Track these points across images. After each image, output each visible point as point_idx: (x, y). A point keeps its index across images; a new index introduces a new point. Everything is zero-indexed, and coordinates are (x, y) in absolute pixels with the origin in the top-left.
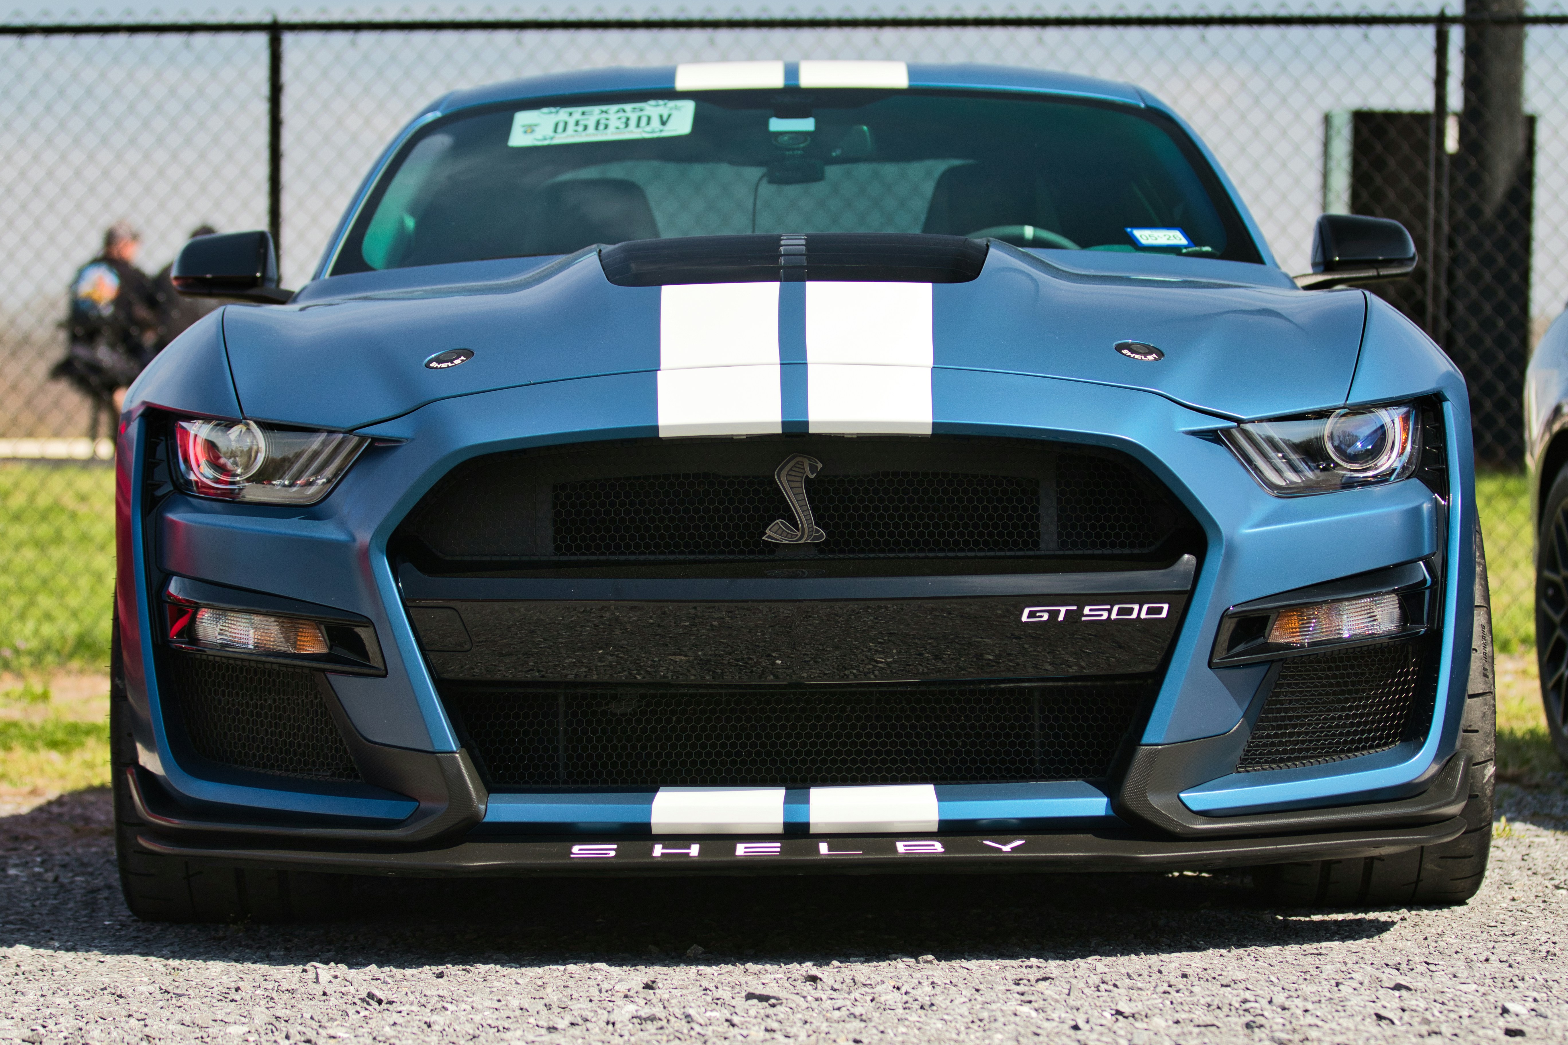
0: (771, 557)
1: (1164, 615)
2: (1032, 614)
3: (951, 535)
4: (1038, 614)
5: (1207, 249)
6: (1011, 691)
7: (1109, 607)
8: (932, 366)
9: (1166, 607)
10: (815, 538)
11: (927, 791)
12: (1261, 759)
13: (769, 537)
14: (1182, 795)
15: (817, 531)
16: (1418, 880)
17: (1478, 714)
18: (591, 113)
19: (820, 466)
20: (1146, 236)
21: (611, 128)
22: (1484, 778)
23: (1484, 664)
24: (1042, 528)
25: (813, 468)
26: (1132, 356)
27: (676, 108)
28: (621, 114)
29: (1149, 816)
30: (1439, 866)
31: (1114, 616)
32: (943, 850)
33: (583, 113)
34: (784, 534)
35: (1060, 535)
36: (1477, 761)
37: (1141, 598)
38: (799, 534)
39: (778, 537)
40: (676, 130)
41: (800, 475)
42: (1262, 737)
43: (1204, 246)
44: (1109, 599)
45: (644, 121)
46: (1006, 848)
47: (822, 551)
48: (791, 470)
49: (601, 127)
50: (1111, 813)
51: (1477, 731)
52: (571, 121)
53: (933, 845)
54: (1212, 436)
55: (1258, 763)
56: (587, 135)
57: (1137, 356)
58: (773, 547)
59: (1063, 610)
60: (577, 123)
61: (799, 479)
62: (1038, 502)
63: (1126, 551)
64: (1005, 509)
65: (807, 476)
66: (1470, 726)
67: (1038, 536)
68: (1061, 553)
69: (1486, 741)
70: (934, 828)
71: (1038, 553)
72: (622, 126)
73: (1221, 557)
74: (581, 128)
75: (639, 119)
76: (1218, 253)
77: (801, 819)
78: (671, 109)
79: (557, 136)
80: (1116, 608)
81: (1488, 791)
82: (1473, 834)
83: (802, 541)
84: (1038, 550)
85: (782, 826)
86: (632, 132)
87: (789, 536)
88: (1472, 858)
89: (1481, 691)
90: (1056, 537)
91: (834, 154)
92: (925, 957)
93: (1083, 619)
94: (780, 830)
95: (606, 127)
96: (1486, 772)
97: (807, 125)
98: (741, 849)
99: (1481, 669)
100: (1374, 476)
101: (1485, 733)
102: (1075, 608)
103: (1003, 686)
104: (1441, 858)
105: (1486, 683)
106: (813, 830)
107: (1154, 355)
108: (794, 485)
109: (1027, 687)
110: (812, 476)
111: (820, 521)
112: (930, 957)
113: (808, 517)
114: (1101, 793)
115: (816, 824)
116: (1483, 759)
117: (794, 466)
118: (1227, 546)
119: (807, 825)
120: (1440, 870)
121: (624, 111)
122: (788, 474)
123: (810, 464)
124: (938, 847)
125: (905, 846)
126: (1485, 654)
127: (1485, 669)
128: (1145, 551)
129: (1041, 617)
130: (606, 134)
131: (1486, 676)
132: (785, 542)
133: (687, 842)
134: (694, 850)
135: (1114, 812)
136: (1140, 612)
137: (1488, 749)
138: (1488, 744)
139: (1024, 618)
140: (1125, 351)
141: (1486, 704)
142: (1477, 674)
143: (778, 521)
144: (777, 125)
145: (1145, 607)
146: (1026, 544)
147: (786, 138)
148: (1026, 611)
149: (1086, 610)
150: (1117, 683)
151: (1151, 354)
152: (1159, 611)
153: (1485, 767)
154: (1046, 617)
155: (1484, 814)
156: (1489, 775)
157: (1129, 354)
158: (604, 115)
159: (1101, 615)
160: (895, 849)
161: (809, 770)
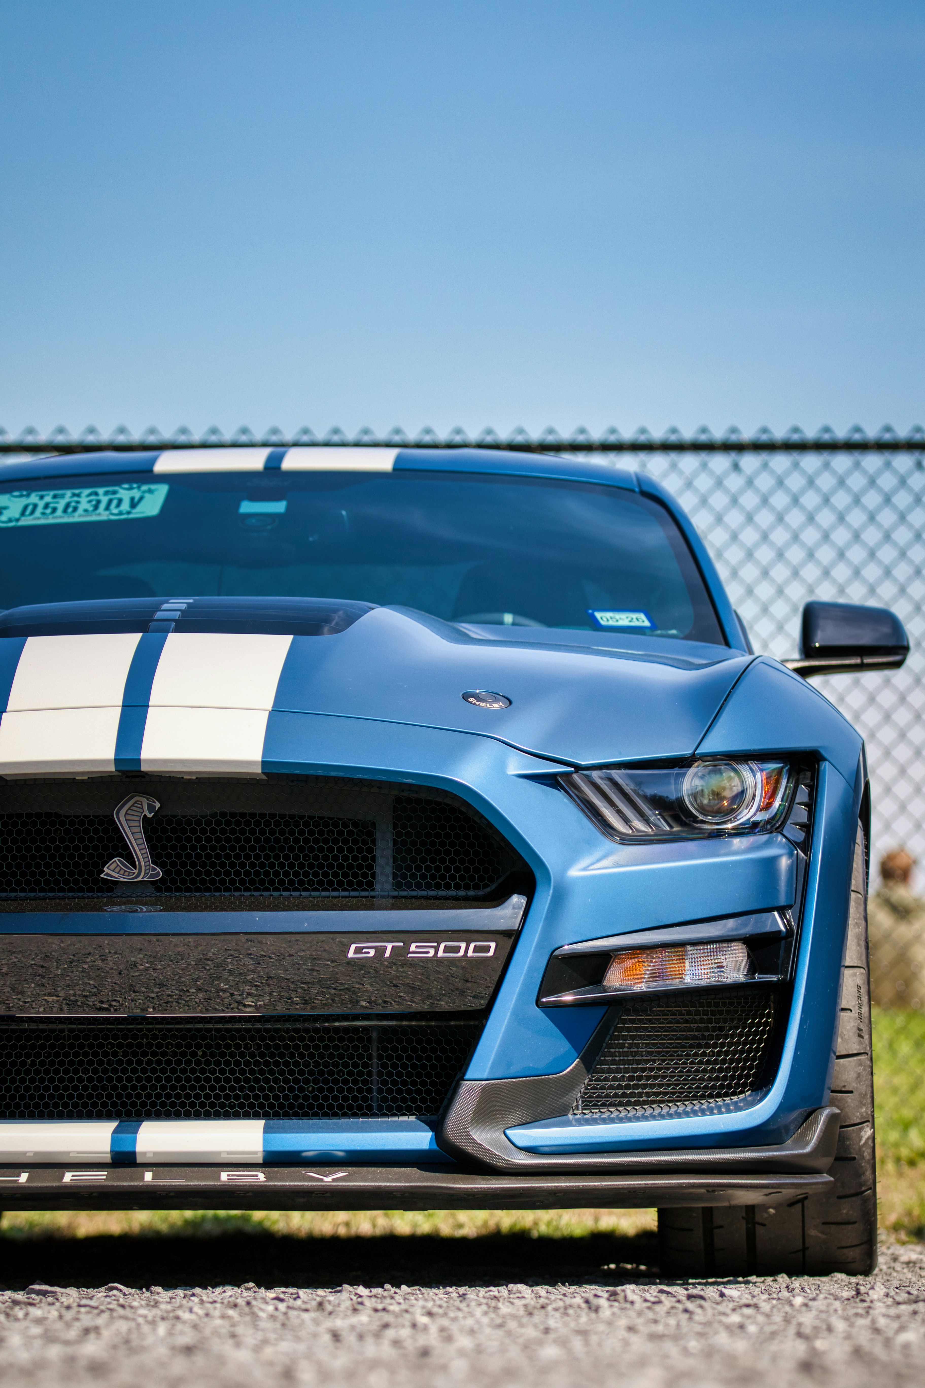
0: (109, 894)
1: (491, 953)
2: (359, 950)
3: (286, 874)
4: (365, 950)
5: (674, 632)
6: (346, 1030)
7: (435, 944)
8: (270, 709)
9: (493, 945)
10: (152, 876)
11: (258, 1125)
12: (598, 1101)
13: (107, 874)
14: (508, 1132)
15: (154, 869)
16: (804, 1249)
17: (853, 1075)
18: (63, 496)
19: (158, 805)
20: (605, 618)
21: (80, 511)
22: (860, 1140)
23: (859, 1025)
24: (377, 870)
25: (151, 808)
26: (478, 703)
27: (150, 491)
28: (93, 497)
29: (470, 1149)
30: (823, 1233)
31: (440, 954)
32: (265, 1179)
33: (55, 497)
34: (122, 872)
35: (395, 876)
36: (852, 1122)
37: (468, 935)
38: (136, 872)
39: (116, 875)
40: (143, 513)
41: (139, 814)
42: (600, 1080)
43: (671, 629)
44: (436, 935)
45: (115, 503)
46: (329, 1179)
47: (159, 889)
48: (129, 809)
49: (70, 510)
50: (435, 1147)
51: (851, 1092)
52: (41, 504)
53: (257, 1176)
54: (549, 780)
55: (595, 1105)
56: (54, 518)
57: (482, 704)
58: (112, 885)
59: (389, 946)
60: (46, 506)
61: (137, 818)
62: (374, 842)
63: (462, 893)
64: (340, 850)
65: (145, 815)
66: (844, 1086)
67: (374, 878)
68: (395, 893)
69: (861, 1102)
70: (259, 1159)
71: (372, 893)
72: (91, 509)
73: (550, 897)
74: (49, 511)
75: (110, 501)
76: (682, 635)
77: (128, 1149)
78: (144, 492)
79: (23, 518)
80: (442, 946)
81: (866, 1154)
82: (854, 1199)
83: (139, 879)
84: (373, 890)
85: (109, 1155)
86: (99, 514)
87: (127, 874)
88: (856, 1225)
89: (855, 1052)
90: (391, 879)
91: (311, 539)
92: (246, 1285)
93: (410, 955)
94: (107, 1158)
95: (75, 509)
96: (863, 1133)
97: (279, 507)
98: (68, 1177)
99: (855, 1029)
100: (733, 829)
101: (860, 1094)
102: (401, 944)
103: (337, 1024)
104: (824, 1223)
105: (860, 1043)
106: (139, 1160)
107: (501, 704)
108: (132, 824)
109: (361, 1026)
110: (150, 816)
111: (156, 858)
112: (251, 1284)
113: (145, 855)
114: (427, 1128)
115: (145, 1153)
116: (858, 1121)
117: (133, 805)
118: (555, 887)
119: (134, 1154)
120: (824, 1237)
121: (96, 494)
122: (126, 813)
123: (148, 804)
124: (261, 1177)
125: (228, 1175)
126: (860, 1014)
127: (860, 1030)
128: (481, 893)
129: (368, 953)
130: (73, 517)
131: (860, 1036)
132: (122, 879)
133: (17, 1171)
134: (23, 1178)
135: (438, 1146)
136: (467, 950)
137: (864, 1110)
138: (864, 1105)
139: (351, 954)
140: (471, 700)
141: (860, 1065)
142: (851, 1034)
143: (116, 859)
144: (247, 507)
145: (472, 946)
146: (360, 884)
147: (254, 521)
148: (353, 947)
149: (413, 947)
150: (452, 1023)
151: (496, 701)
152: (487, 949)
153: (861, 1129)
154: (372, 952)
155: (863, 1178)
156: (866, 1137)
157: (475, 701)
158: (76, 499)
159: (428, 952)
160: (219, 1178)
161: (143, 1105)
